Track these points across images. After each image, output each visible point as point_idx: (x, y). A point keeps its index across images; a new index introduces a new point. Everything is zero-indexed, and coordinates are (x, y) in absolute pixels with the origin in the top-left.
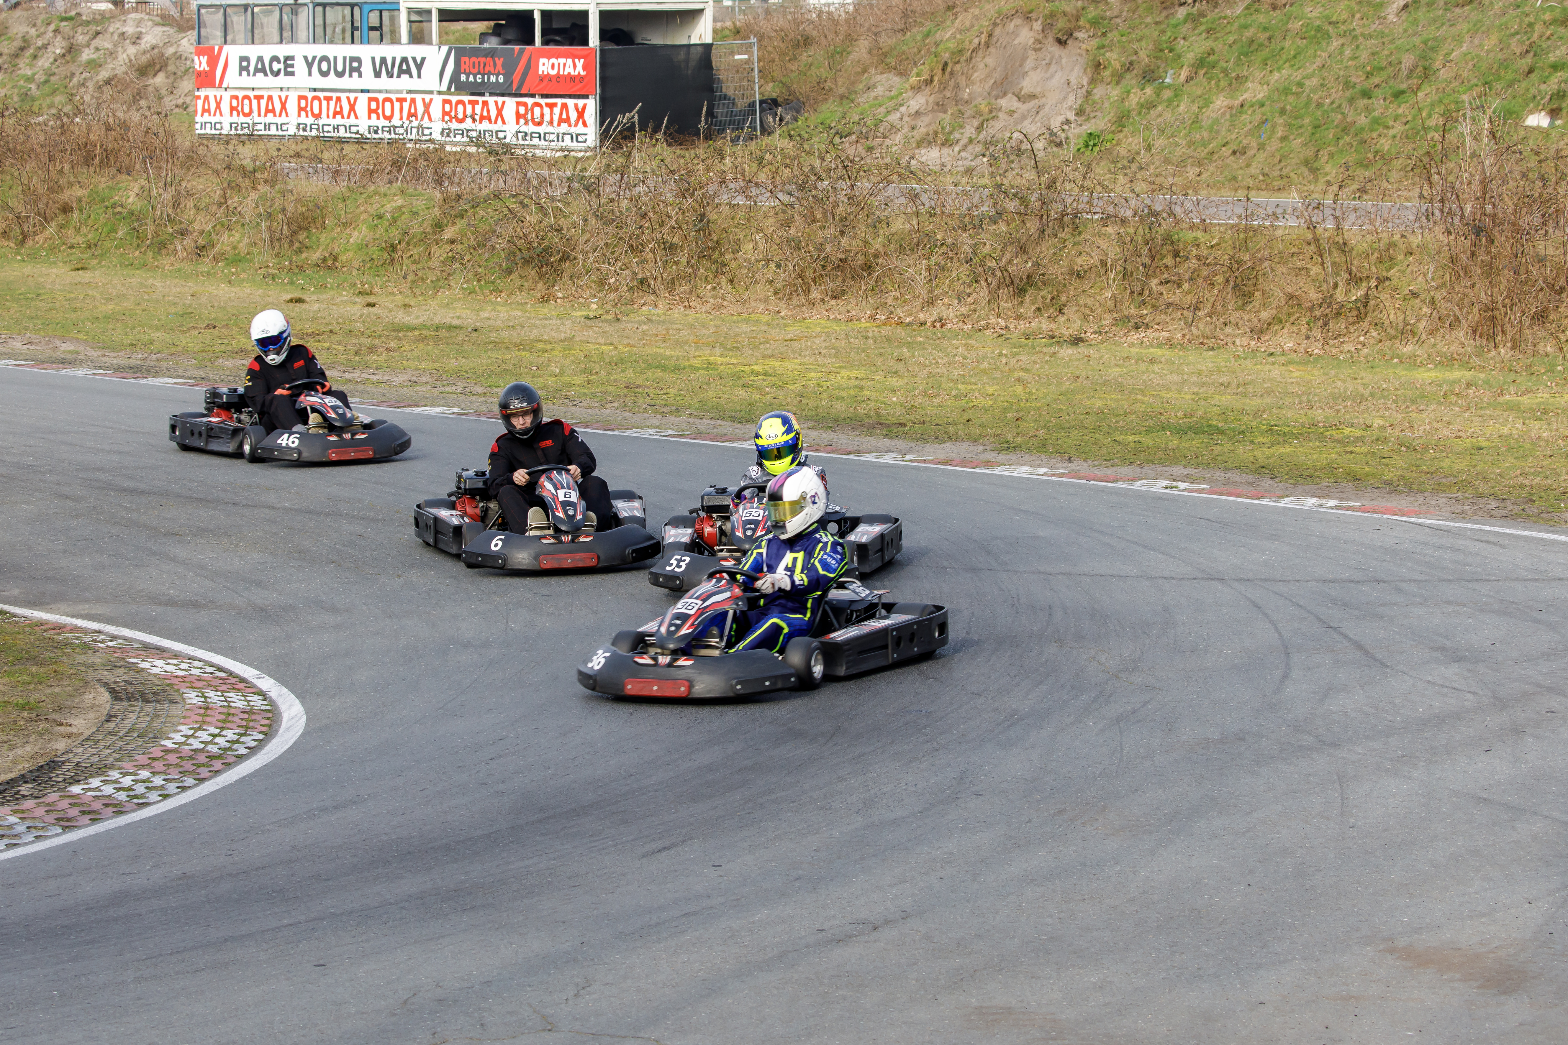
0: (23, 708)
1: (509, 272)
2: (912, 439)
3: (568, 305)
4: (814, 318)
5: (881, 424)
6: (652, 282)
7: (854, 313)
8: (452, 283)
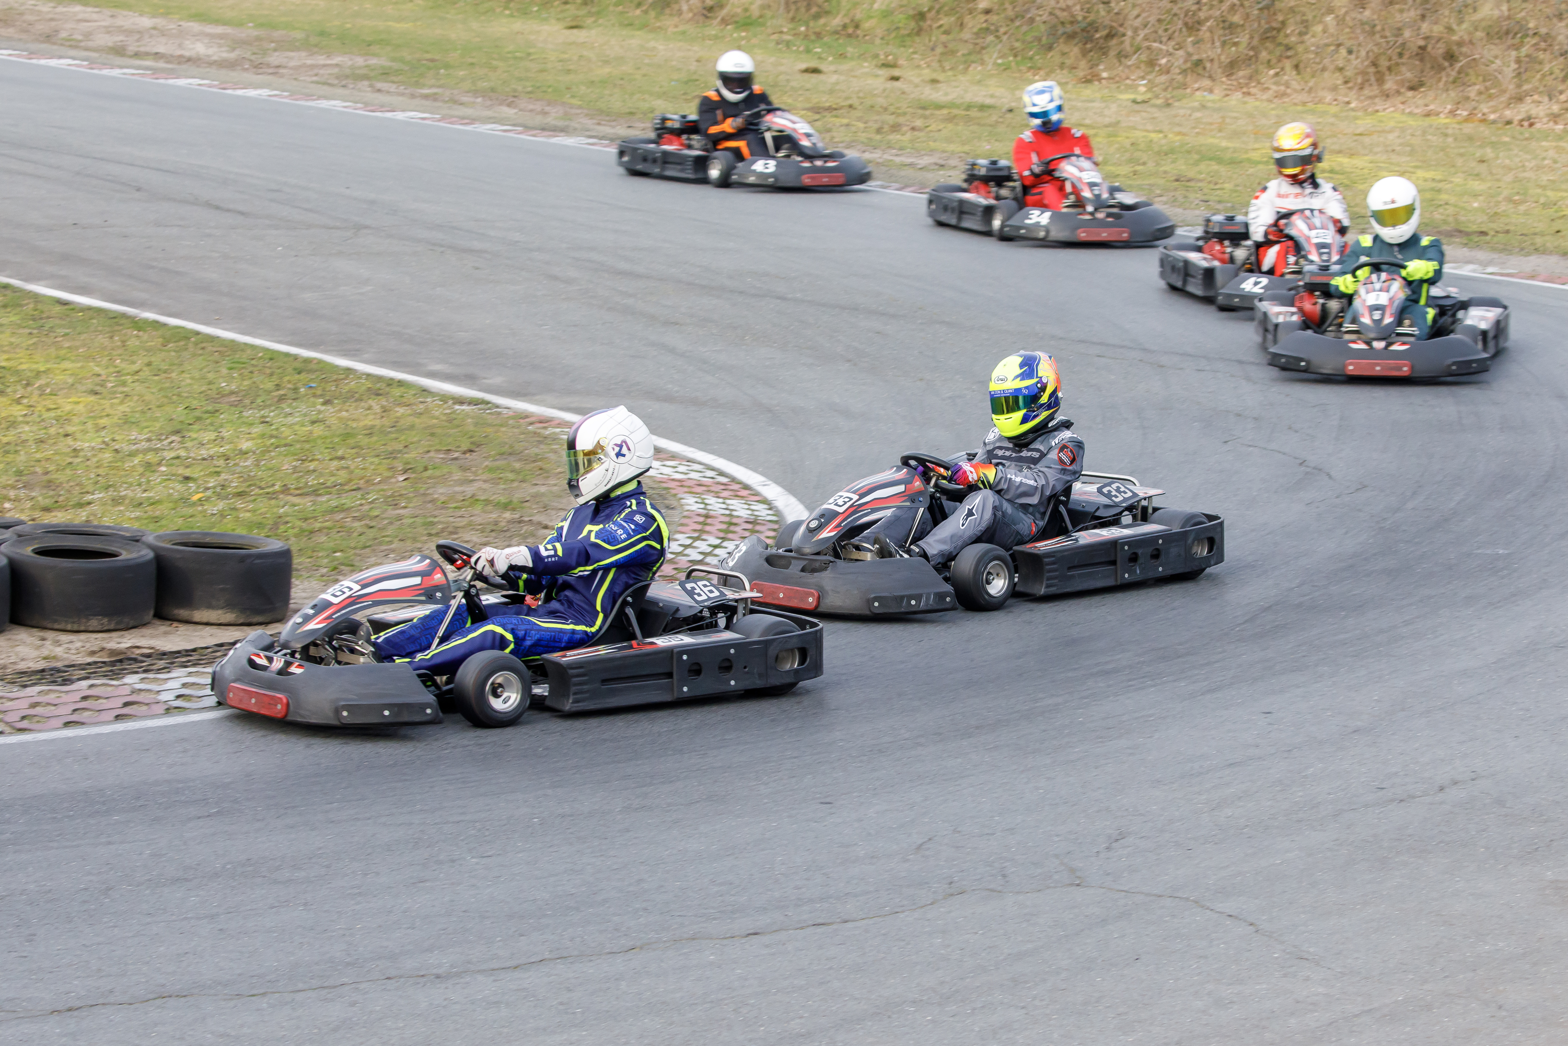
0: (506, 507)
1: (1050, 48)
2: (1494, 250)
3: (1114, 86)
4: (1388, 111)
5: (1460, 232)
6: (1208, 65)
7: (1432, 107)
8: (986, 57)
